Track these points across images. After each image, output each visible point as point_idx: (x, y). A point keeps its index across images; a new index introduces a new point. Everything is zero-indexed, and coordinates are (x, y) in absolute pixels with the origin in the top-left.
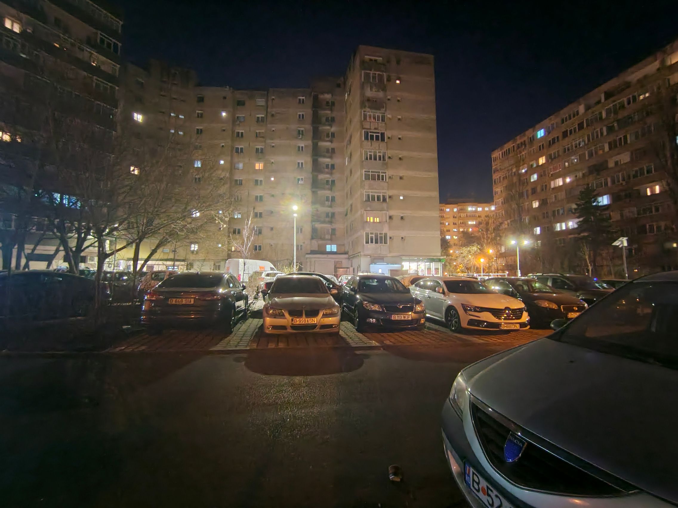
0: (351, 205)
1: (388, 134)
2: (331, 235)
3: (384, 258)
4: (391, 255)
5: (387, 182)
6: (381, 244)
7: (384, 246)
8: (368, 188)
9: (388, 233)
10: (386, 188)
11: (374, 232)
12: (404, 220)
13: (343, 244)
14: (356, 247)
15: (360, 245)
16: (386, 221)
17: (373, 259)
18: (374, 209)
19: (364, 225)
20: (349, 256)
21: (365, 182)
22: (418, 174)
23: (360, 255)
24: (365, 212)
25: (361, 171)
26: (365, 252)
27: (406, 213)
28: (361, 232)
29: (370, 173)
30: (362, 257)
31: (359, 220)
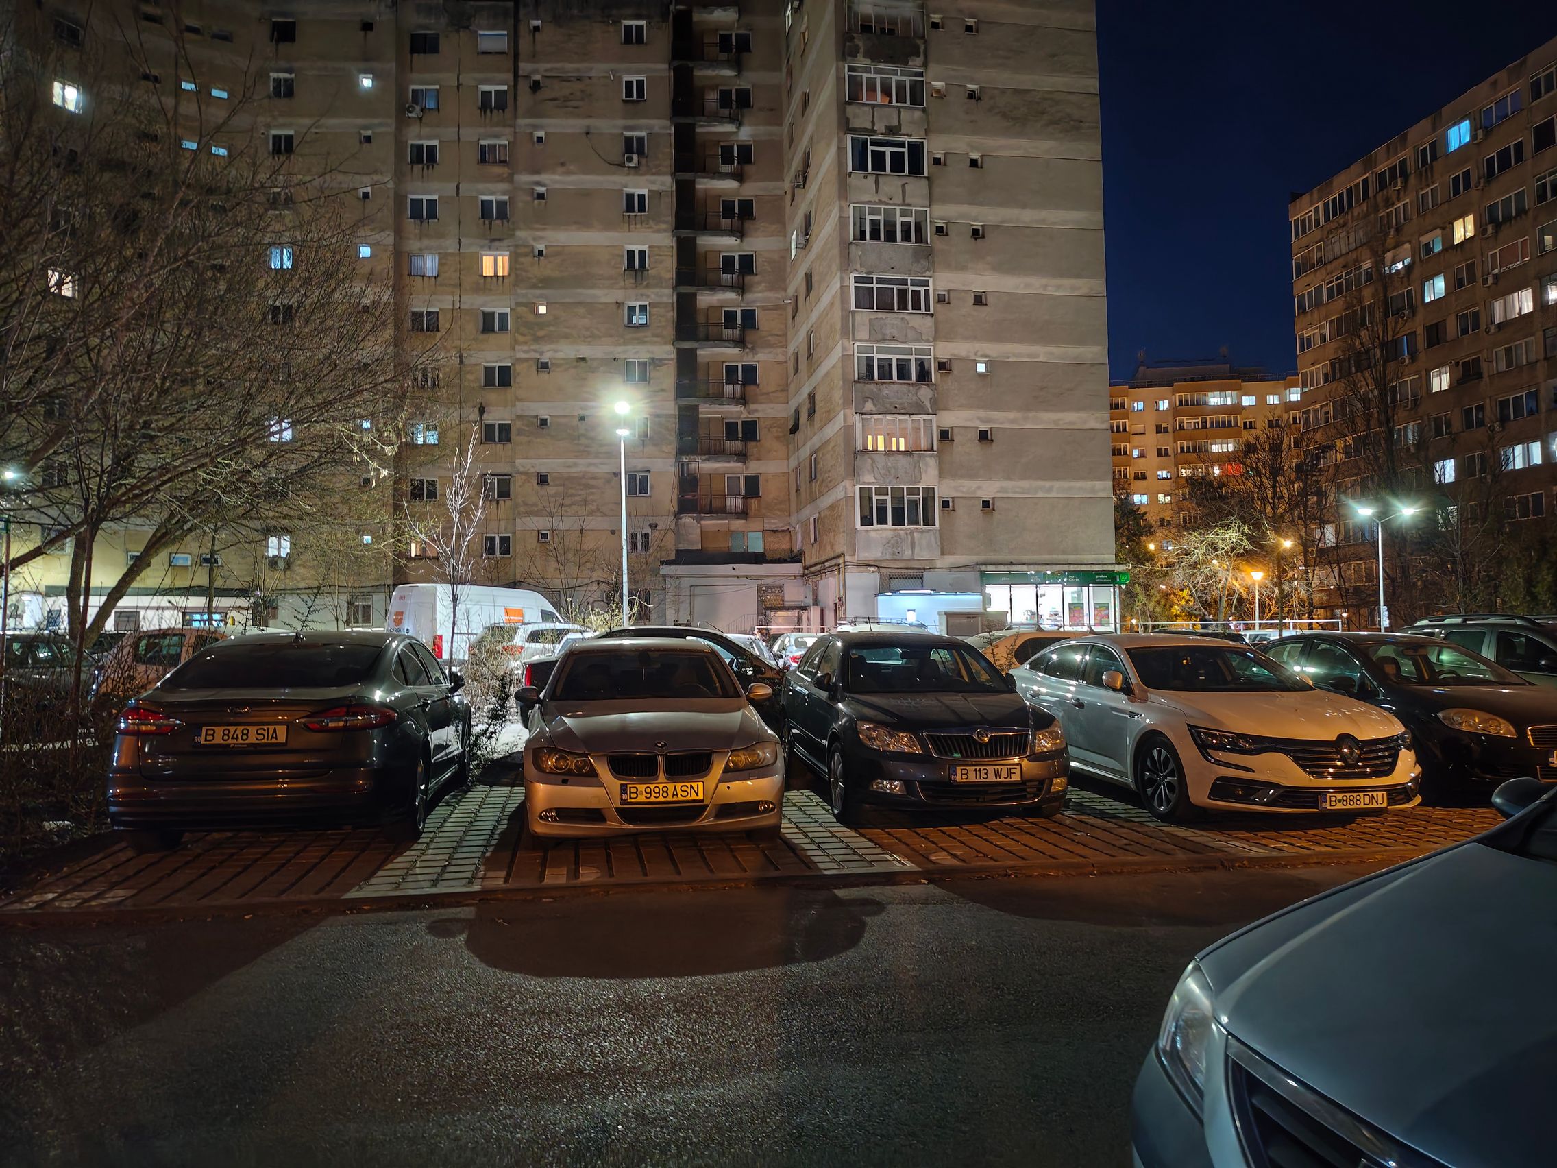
1: (933, 147)
2: (745, 498)
3: (926, 575)
4: (949, 560)
5: (932, 315)
6: (912, 527)
7: (923, 532)
8: (865, 337)
9: (936, 488)
10: (928, 335)
11: (889, 487)
12: (990, 444)
13: (785, 528)
14: (828, 538)
15: (844, 532)
16: (928, 448)
17: (887, 576)
18: (887, 406)
19: (856, 462)
20: (807, 568)
21: (857, 317)
22: (1036, 285)
23: (842, 565)
24: (858, 417)
25: (842, 279)
26: (861, 555)
27: (998, 419)
28: (845, 488)
29: (875, 285)
30: (848, 570)
31: (837, 449)
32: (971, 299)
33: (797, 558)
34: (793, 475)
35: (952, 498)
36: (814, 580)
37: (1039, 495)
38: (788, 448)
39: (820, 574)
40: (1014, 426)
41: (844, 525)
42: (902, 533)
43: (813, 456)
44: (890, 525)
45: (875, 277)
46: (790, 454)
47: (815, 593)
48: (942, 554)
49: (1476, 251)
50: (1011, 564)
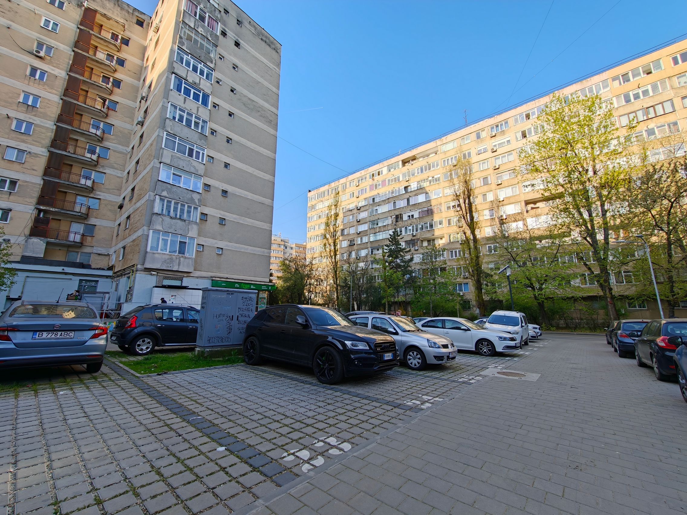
1: (213, 99)
4: (197, 274)
5: (204, 164)
7: (186, 258)
8: (168, 161)
9: (196, 239)
10: (201, 172)
11: (170, 234)
12: (223, 226)
13: (106, 254)
14: (130, 257)
15: (139, 252)
16: (194, 220)
17: (162, 278)
18: (175, 196)
19: (153, 218)
20: (115, 273)
21: (165, 152)
22: (250, 170)
23: (135, 270)
24: (157, 197)
25: (159, 132)
26: (148, 265)
27: (229, 216)
28: (144, 230)
29: (177, 141)
30: (138, 272)
31: (142, 211)
32: (223, 165)
33: (111, 268)
34: (116, 228)
35: (203, 245)
36: (118, 279)
37: (242, 250)
38: (116, 216)
39: (121, 275)
40: (235, 221)
41: (140, 249)
42: (174, 257)
43: (128, 218)
44: (168, 252)
45: (178, 138)
46: (117, 219)
47: (117, 285)
48: (195, 270)
49: (355, 213)
50: (227, 278)
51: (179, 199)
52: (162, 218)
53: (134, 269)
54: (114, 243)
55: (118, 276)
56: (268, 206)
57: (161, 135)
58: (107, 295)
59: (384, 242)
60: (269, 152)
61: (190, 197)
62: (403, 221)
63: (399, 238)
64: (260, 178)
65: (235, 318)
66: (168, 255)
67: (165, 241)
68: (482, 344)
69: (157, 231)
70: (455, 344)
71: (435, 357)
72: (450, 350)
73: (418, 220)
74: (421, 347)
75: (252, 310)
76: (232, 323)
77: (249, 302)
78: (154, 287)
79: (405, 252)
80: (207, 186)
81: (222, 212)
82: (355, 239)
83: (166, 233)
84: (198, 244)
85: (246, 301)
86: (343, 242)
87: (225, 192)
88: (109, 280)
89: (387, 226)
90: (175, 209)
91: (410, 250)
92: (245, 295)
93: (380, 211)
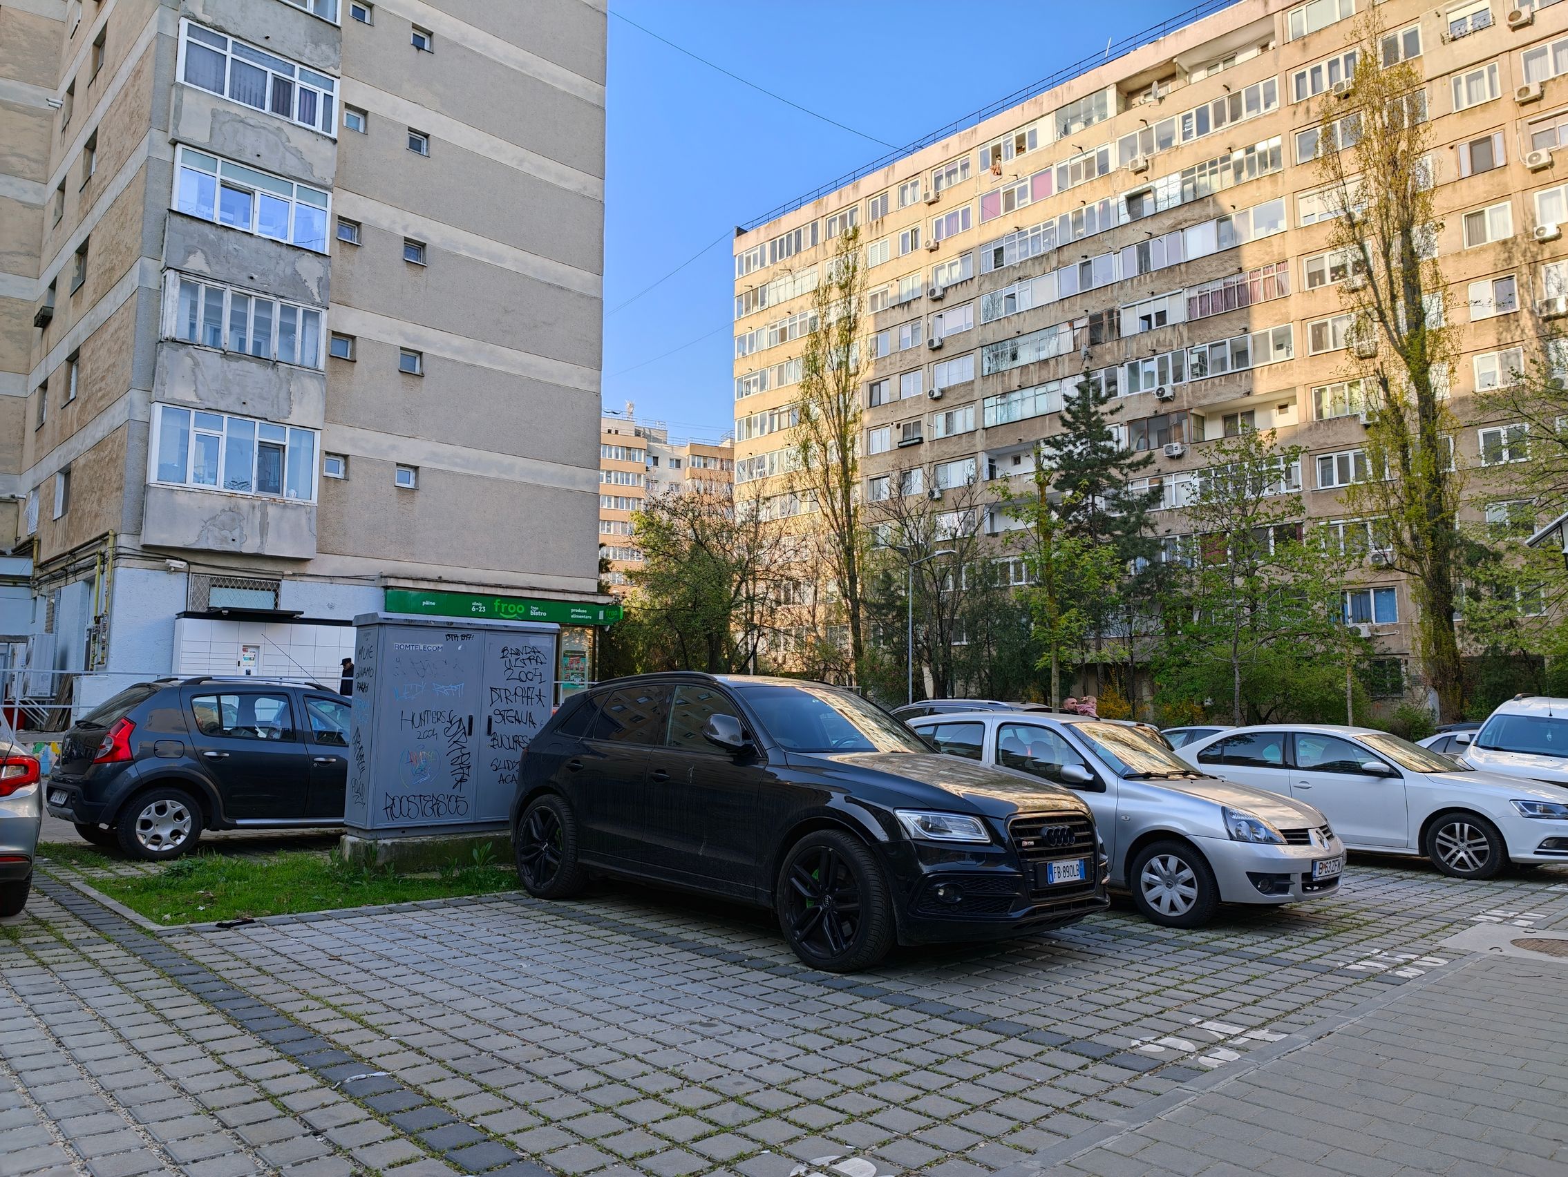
0: (82, 251)
3: (285, 585)
4: (331, 564)
6: (266, 496)
7: (285, 506)
8: (202, 138)
9: (318, 434)
10: (324, 171)
11: (226, 416)
12: (416, 379)
13: (6, 496)
14: (89, 506)
15: (120, 488)
16: (308, 362)
17: (205, 581)
18: (235, 271)
19: (160, 359)
20: (41, 567)
21: (188, 98)
22: (508, 154)
23: (109, 553)
24: (171, 274)
25: (161, 22)
26: (154, 536)
27: (434, 342)
28: (131, 404)
29: (229, 54)
30: (122, 562)
31: (122, 334)
32: (405, 138)
33: (25, 549)
34: (34, 400)
35: (346, 457)
36: (53, 586)
37: (493, 475)
38: (29, 353)
39: (65, 574)
40: (460, 359)
41: (121, 476)
42: (244, 503)
43: (73, 359)
44: (220, 486)
45: (230, 40)
46: (33, 364)
47: (52, 610)
48: (320, 551)
49: (923, 312)
50: (440, 580)
51: (247, 283)
52: (193, 358)
53: (108, 549)
54: (29, 454)
55: (54, 578)
56: (582, 296)
57: (170, 32)
58: (20, 648)
59: (1043, 428)
60: (578, 79)
61: (289, 271)
62: (1120, 339)
63: (1103, 409)
64: (548, 184)
65: (480, 727)
66: (220, 494)
67: (210, 444)
68: (1451, 831)
69: (177, 408)
70: (1335, 829)
71: (1254, 877)
72: (1316, 849)
73: (1185, 334)
74: (1199, 841)
75: (539, 696)
76: (471, 743)
77: (529, 667)
78: (180, 615)
79: (1130, 466)
80: (348, 227)
81: (410, 328)
82: (925, 420)
83: (211, 413)
84: (328, 453)
85: (519, 663)
86: (876, 435)
87: (415, 248)
88: (22, 592)
89: (1052, 363)
90: (239, 322)
91: (1150, 456)
92: (514, 642)
93: (1024, 304)
